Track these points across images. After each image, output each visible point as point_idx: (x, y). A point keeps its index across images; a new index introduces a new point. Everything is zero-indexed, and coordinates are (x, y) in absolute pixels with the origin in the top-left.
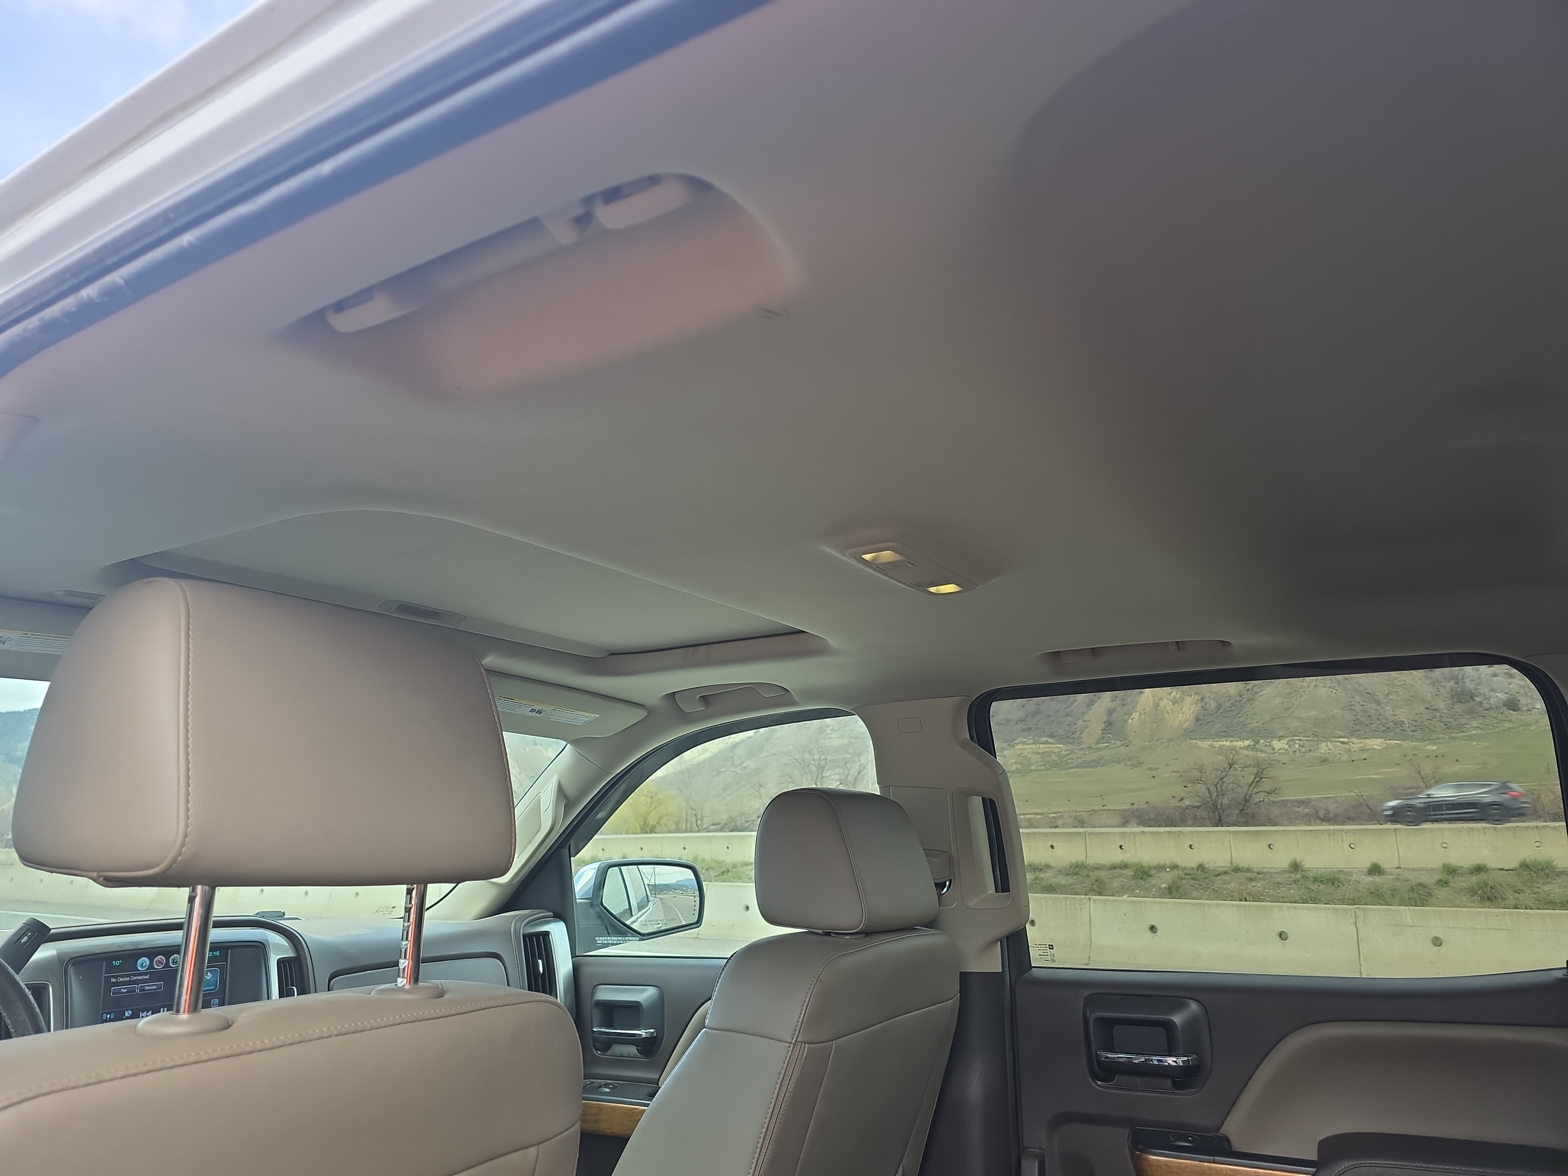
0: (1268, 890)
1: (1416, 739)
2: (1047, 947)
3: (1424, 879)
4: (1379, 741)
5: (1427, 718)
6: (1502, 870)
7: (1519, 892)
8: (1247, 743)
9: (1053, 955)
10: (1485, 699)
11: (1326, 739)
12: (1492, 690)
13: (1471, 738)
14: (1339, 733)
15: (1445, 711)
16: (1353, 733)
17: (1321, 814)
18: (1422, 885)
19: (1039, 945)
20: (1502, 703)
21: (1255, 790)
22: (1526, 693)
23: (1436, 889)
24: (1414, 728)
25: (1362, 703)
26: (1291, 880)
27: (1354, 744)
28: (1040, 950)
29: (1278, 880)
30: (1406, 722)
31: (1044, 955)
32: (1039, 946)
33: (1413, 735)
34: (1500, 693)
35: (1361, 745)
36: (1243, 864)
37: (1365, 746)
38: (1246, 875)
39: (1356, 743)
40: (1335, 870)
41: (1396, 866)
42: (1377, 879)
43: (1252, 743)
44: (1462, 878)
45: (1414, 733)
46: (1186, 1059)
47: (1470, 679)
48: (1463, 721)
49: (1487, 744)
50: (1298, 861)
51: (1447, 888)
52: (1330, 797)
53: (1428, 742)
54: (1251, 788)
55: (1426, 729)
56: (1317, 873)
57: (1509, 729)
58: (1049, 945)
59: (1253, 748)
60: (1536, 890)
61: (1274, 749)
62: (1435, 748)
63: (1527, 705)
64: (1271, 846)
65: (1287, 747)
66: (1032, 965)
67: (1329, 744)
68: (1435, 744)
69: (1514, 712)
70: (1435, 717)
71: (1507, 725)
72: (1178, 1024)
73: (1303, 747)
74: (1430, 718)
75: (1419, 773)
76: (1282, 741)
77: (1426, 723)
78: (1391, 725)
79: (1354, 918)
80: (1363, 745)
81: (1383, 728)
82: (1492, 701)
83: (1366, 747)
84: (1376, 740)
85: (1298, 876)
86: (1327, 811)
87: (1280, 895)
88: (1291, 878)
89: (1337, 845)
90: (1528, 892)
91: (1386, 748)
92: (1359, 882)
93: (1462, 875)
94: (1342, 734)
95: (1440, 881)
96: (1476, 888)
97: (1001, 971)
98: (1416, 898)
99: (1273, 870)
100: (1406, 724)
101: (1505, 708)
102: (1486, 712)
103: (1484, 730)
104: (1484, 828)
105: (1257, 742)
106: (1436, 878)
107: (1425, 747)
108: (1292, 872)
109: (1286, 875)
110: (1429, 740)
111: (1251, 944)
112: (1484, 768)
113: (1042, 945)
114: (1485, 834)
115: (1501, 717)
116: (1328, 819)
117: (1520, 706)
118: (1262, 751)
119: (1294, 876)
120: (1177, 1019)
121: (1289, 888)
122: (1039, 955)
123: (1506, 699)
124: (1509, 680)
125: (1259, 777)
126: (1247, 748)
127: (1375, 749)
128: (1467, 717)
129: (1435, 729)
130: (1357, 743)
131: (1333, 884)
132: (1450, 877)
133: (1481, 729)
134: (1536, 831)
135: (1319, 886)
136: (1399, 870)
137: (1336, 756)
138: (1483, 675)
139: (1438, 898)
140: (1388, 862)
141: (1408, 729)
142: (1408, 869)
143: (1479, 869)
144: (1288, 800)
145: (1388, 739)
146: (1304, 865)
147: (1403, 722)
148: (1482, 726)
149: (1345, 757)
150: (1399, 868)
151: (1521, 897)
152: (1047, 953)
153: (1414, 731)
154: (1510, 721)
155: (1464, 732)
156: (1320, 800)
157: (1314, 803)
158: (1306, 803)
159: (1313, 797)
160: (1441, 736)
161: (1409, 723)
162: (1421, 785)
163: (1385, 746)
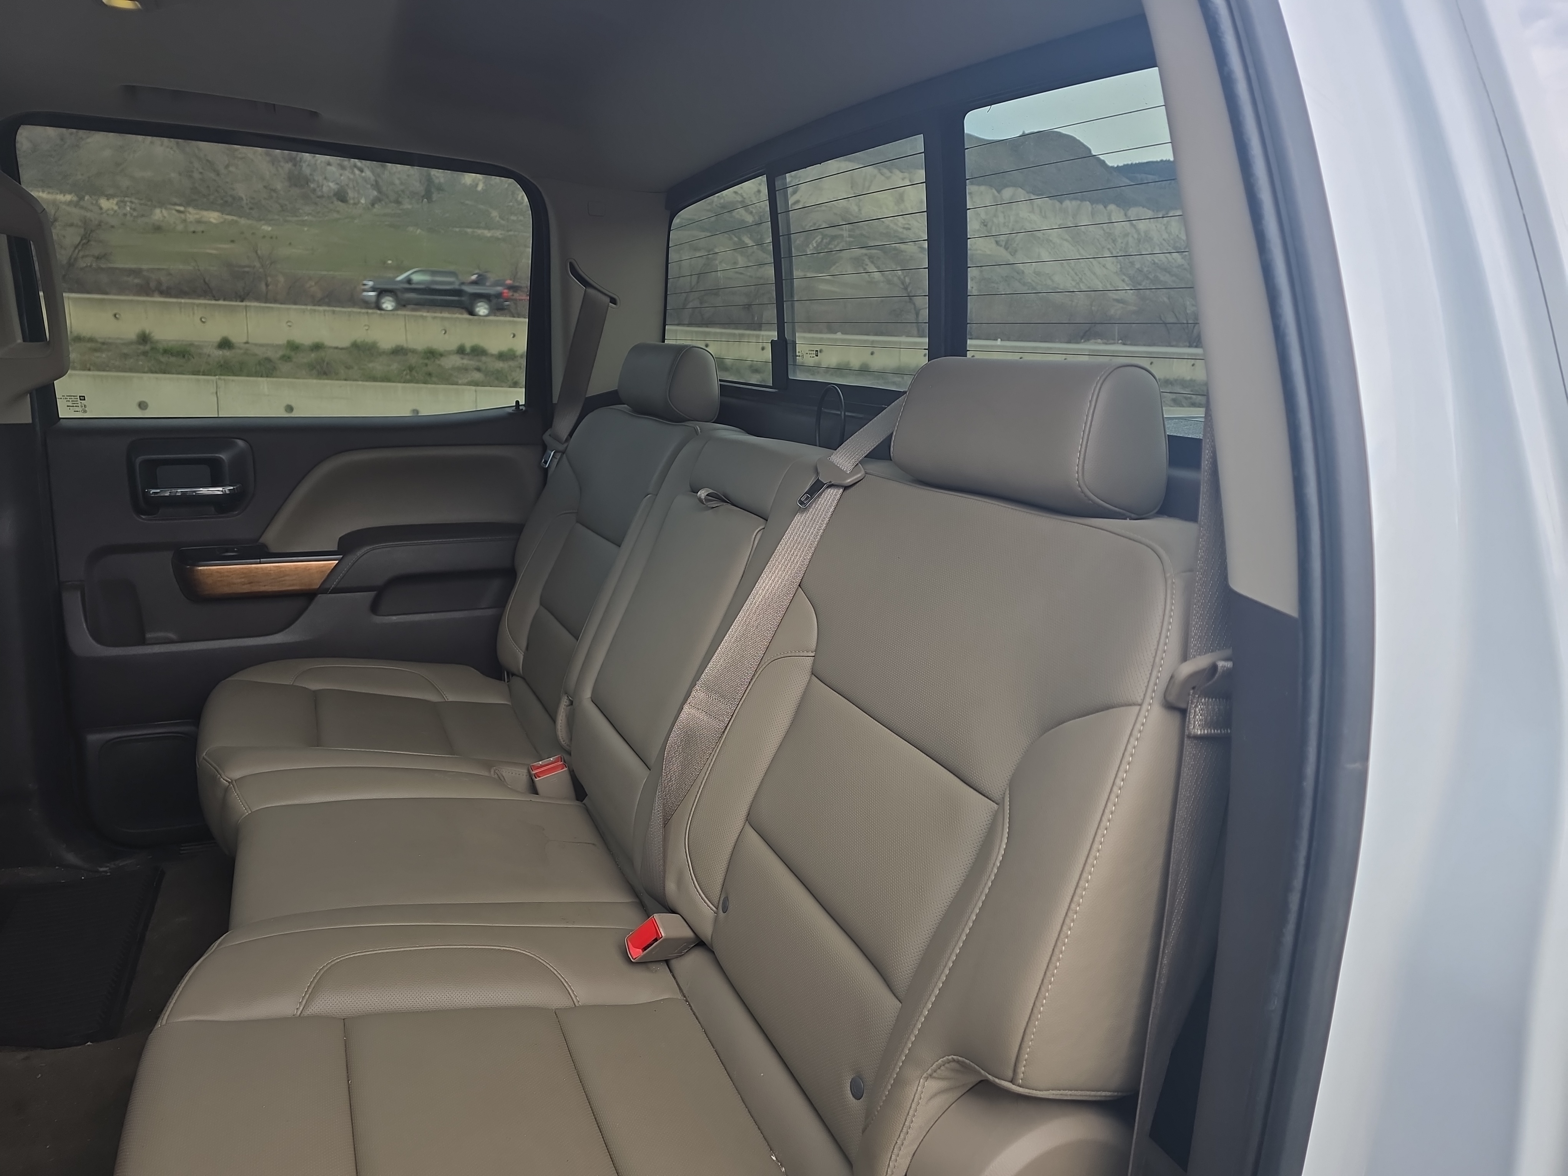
0: (114, 362)
1: (253, 217)
2: (77, 399)
3: (270, 354)
4: (216, 214)
5: (264, 197)
6: (335, 348)
7: (349, 367)
8: (68, 197)
9: (85, 406)
10: (318, 187)
11: (162, 205)
12: (325, 178)
13: (303, 223)
14: (175, 200)
15: (282, 192)
16: (190, 202)
17: (153, 285)
18: (268, 360)
19: (67, 396)
20: (332, 193)
21: (81, 254)
22: (354, 187)
23: (281, 364)
24: (252, 205)
25: (201, 170)
26: (139, 351)
27: (191, 214)
28: (69, 401)
29: (125, 351)
30: (244, 198)
31: (73, 406)
32: (68, 398)
33: (250, 213)
34: (332, 182)
35: (197, 216)
36: (86, 333)
37: (201, 218)
38: (89, 345)
39: (193, 214)
40: (184, 343)
41: (245, 340)
42: (227, 353)
43: (75, 199)
44: (302, 355)
45: (251, 211)
46: (232, 488)
47: (307, 163)
48: (297, 205)
49: (317, 231)
50: (147, 332)
51: (291, 363)
52: (163, 269)
53: (263, 222)
54: (77, 251)
55: (263, 208)
56: (167, 345)
57: (337, 220)
58: (80, 396)
59: (76, 205)
60: (363, 367)
61: (101, 208)
62: (271, 229)
63: (354, 198)
64: (117, 316)
65: (116, 208)
66: (60, 416)
67: (164, 211)
68: (270, 225)
69: (343, 204)
70: (272, 197)
71: (336, 215)
72: (226, 461)
73: (134, 210)
74: (267, 197)
75: (256, 252)
76: (111, 201)
77: (263, 202)
78: (230, 199)
79: (215, 388)
80: (200, 216)
81: (221, 202)
82: (325, 189)
83: (203, 219)
84: (213, 212)
85: (147, 347)
86: (160, 283)
88: (140, 349)
89: (187, 319)
90: (356, 368)
91: (222, 223)
92: (209, 355)
93: (303, 351)
94: (178, 201)
95: (284, 356)
96: (316, 363)
97: (30, 421)
98: (262, 371)
99: (119, 341)
100: (244, 200)
101: (335, 199)
102: (318, 199)
103: (315, 217)
105: (81, 198)
106: (280, 353)
107: (261, 227)
108: (139, 344)
109: (132, 347)
110: (264, 220)
112: (313, 253)
113: (71, 396)
114: (325, 315)
115: (331, 206)
116: (166, 292)
117: (348, 198)
118: (86, 209)
119: (142, 348)
120: (223, 456)
121: (137, 360)
122: (67, 406)
123: (336, 190)
124: (341, 172)
125: (86, 239)
126: (69, 203)
127: (211, 222)
128: (302, 201)
129: (271, 209)
131: (184, 356)
132: (293, 354)
133: (313, 216)
134: (367, 317)
135: (169, 357)
136: (247, 345)
137: (170, 225)
138: (319, 162)
139: (282, 372)
140: (237, 337)
141: (245, 206)
142: (256, 345)
143: (317, 347)
144: (116, 268)
145: (225, 213)
146: (153, 336)
147: (241, 199)
148: (314, 213)
149: (180, 227)
150: (247, 343)
151: (351, 371)
152: (78, 404)
153: (251, 209)
154: (338, 212)
155: (297, 216)
156: (152, 270)
157: (145, 273)
158: (136, 272)
159: (144, 267)
160: (276, 217)
161: (247, 199)
162: (257, 264)
163: (222, 220)
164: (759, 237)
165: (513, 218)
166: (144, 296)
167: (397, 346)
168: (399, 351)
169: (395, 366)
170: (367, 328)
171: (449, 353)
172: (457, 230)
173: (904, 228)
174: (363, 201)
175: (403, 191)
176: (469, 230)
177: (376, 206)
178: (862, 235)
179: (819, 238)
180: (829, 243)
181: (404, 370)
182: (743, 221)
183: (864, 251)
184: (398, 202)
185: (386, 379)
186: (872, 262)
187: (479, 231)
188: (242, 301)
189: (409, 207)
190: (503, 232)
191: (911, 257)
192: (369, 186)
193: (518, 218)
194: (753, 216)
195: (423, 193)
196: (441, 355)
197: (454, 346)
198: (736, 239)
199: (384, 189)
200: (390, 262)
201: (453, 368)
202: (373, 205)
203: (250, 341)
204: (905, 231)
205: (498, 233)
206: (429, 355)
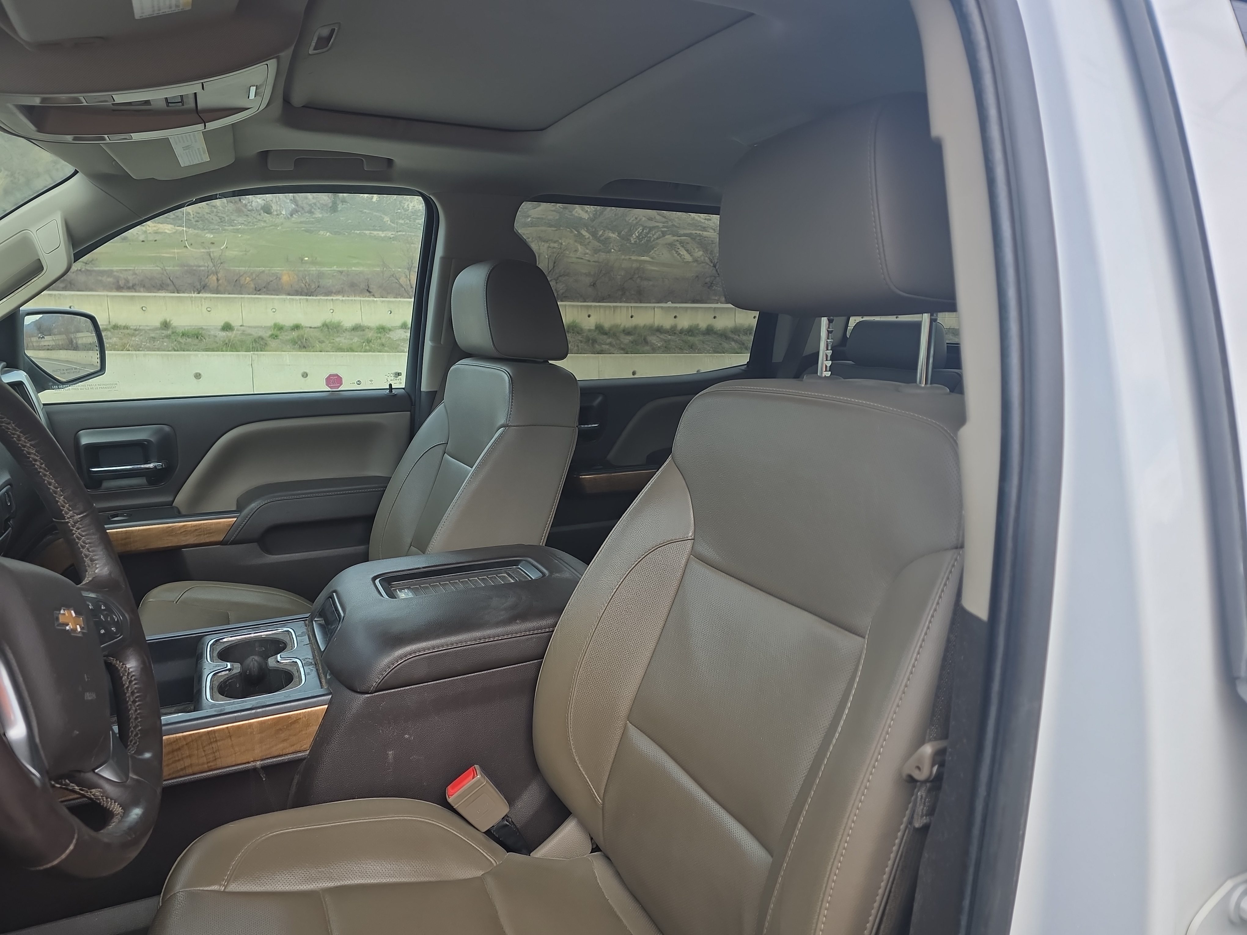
0: (145, 343)
1: (198, 228)
3: (261, 333)
4: (169, 226)
5: (207, 212)
6: (311, 328)
7: (321, 342)
10: (249, 203)
13: (238, 231)
15: (221, 208)
18: (261, 338)
20: (260, 207)
22: (277, 202)
23: (270, 341)
24: (197, 219)
26: (163, 335)
27: (149, 227)
29: (153, 335)
33: (196, 224)
34: (259, 199)
35: (155, 228)
36: (121, 323)
37: (158, 229)
40: (196, 327)
41: (240, 325)
42: (229, 334)
44: (286, 333)
45: (197, 223)
48: (233, 217)
49: (248, 237)
50: (168, 321)
51: (277, 340)
52: (130, 270)
53: (207, 231)
55: (206, 221)
56: (185, 330)
57: (264, 227)
60: (332, 341)
62: (212, 236)
63: (277, 211)
64: (144, 308)
68: (212, 233)
69: (268, 215)
70: (213, 212)
71: (263, 224)
74: (209, 212)
75: (210, 255)
77: (207, 216)
80: (157, 228)
81: (174, 216)
82: (254, 204)
83: (160, 231)
84: (167, 225)
85: (169, 332)
86: (127, 281)
87: (155, 347)
88: (163, 333)
89: (197, 309)
90: (327, 342)
91: (174, 233)
92: (216, 336)
93: (287, 331)
95: (272, 335)
96: (297, 340)
98: (257, 347)
99: (147, 328)
100: (191, 215)
101: (262, 211)
102: (249, 212)
103: (247, 226)
104: (300, 299)
106: (270, 333)
107: (205, 235)
108: (163, 329)
109: (158, 332)
110: (207, 229)
111: (172, 383)
112: (246, 254)
114: (300, 303)
115: (259, 217)
117: (272, 211)
119: (165, 332)
121: (162, 341)
123: (263, 204)
127: (166, 233)
128: (236, 214)
129: (213, 221)
130: (152, 227)
131: (197, 338)
132: (279, 332)
133: (245, 225)
134: (331, 302)
135: (186, 339)
136: (242, 327)
137: (134, 235)
139: (272, 347)
140: (236, 323)
141: (192, 219)
142: (249, 327)
143: (297, 327)
145: (177, 225)
146: (172, 324)
148: (246, 223)
149: (141, 237)
151: (324, 344)
153: (197, 221)
154: (265, 221)
155: (232, 226)
156: (121, 271)
157: (115, 273)
158: (110, 273)
159: (115, 269)
160: (217, 227)
161: (193, 215)
162: (211, 264)
163: (174, 231)
164: (594, 230)
165: (401, 221)
166: (115, 292)
167: (357, 324)
168: (356, 328)
169: (356, 340)
170: (332, 311)
171: (395, 328)
172: (358, 232)
173: (705, 219)
174: (284, 212)
175: (315, 204)
176: (367, 232)
177: (294, 216)
178: (673, 225)
179: (640, 230)
180: (648, 233)
181: (364, 342)
182: (581, 218)
183: (676, 238)
184: (310, 212)
185: (351, 350)
186: (683, 246)
187: (375, 233)
188: (199, 293)
189: (320, 216)
190: (394, 233)
191: (712, 241)
192: (289, 201)
193: (405, 221)
194: (589, 214)
195: (330, 205)
196: (390, 330)
197: (399, 323)
198: (576, 232)
199: (300, 203)
200: (306, 259)
201: (400, 340)
202: (292, 215)
203: (244, 325)
204: (706, 222)
205: (390, 234)
206: (381, 330)
